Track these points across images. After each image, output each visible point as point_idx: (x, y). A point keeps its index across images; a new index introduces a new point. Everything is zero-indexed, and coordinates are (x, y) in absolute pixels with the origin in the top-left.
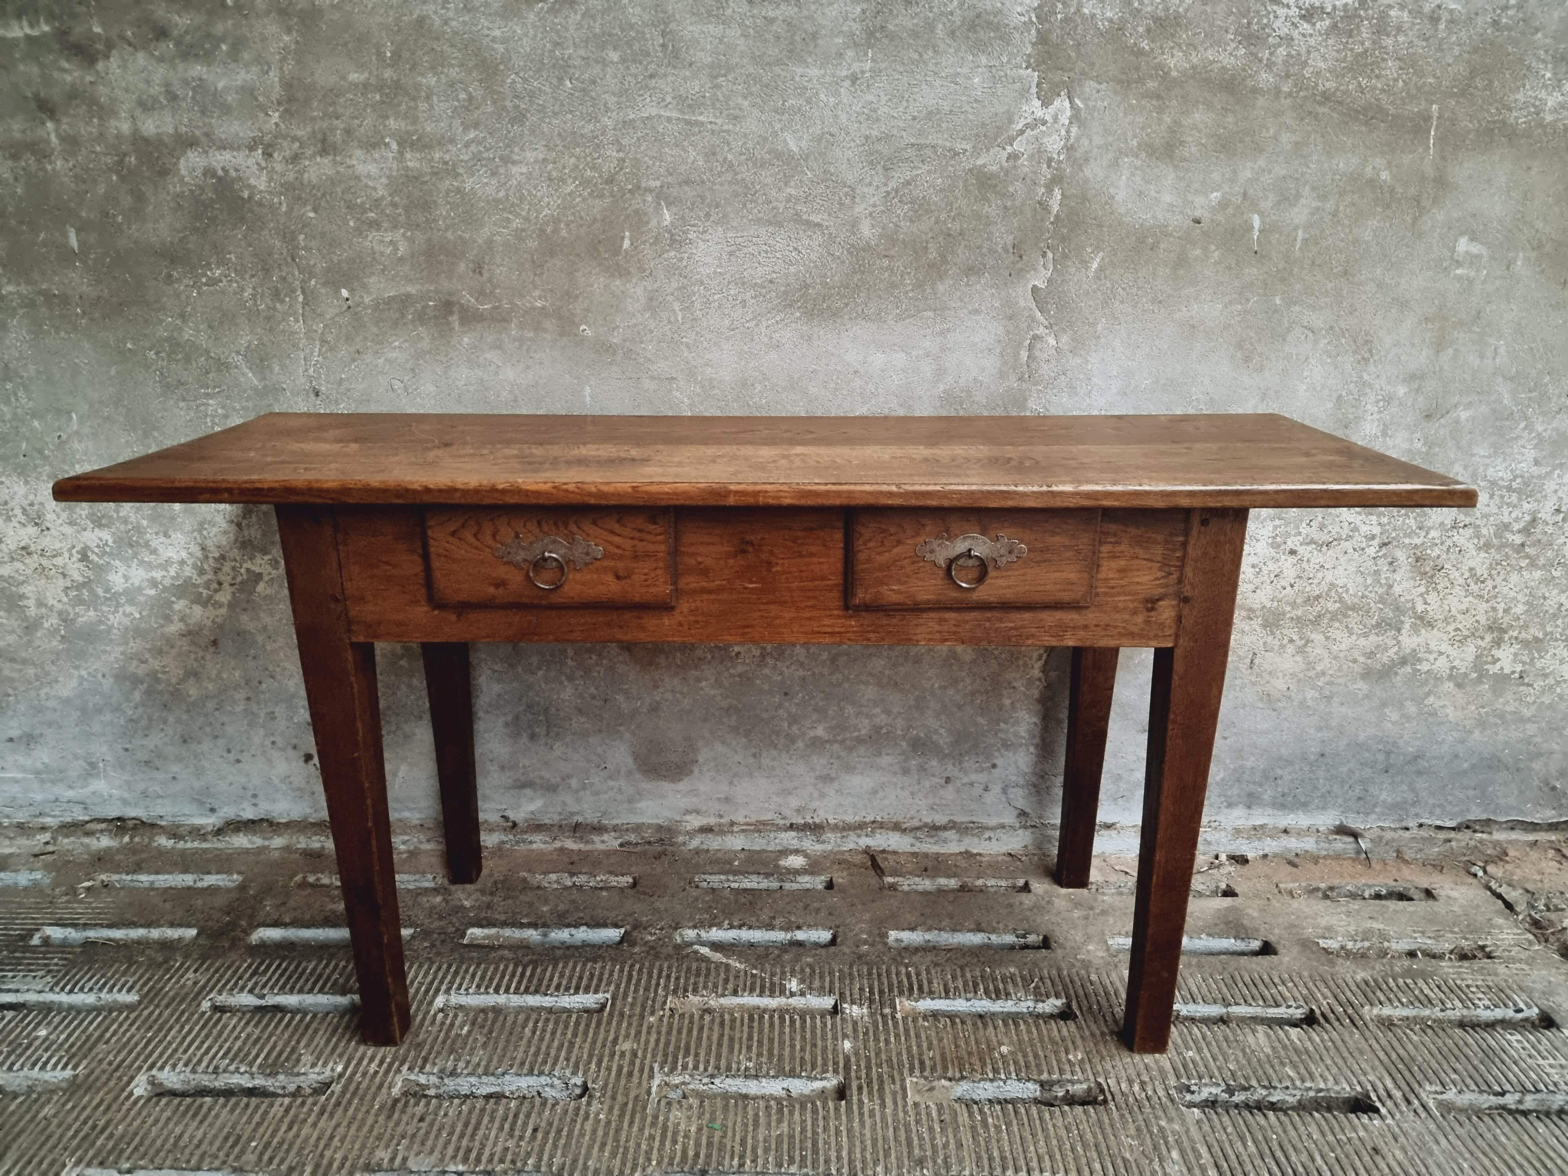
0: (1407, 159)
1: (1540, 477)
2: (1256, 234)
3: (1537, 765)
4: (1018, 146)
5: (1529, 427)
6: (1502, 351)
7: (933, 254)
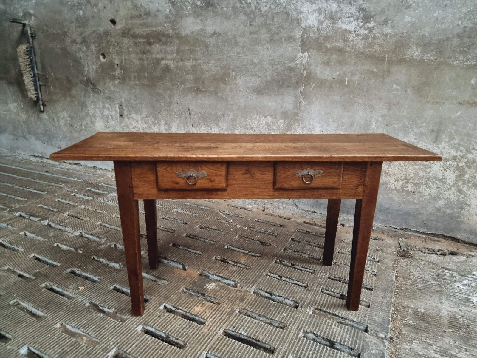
0: (380, 67)
1: (416, 143)
2: (347, 82)
3: (420, 216)
4: (297, 62)
5: (413, 130)
6: (405, 111)
7: (281, 83)
